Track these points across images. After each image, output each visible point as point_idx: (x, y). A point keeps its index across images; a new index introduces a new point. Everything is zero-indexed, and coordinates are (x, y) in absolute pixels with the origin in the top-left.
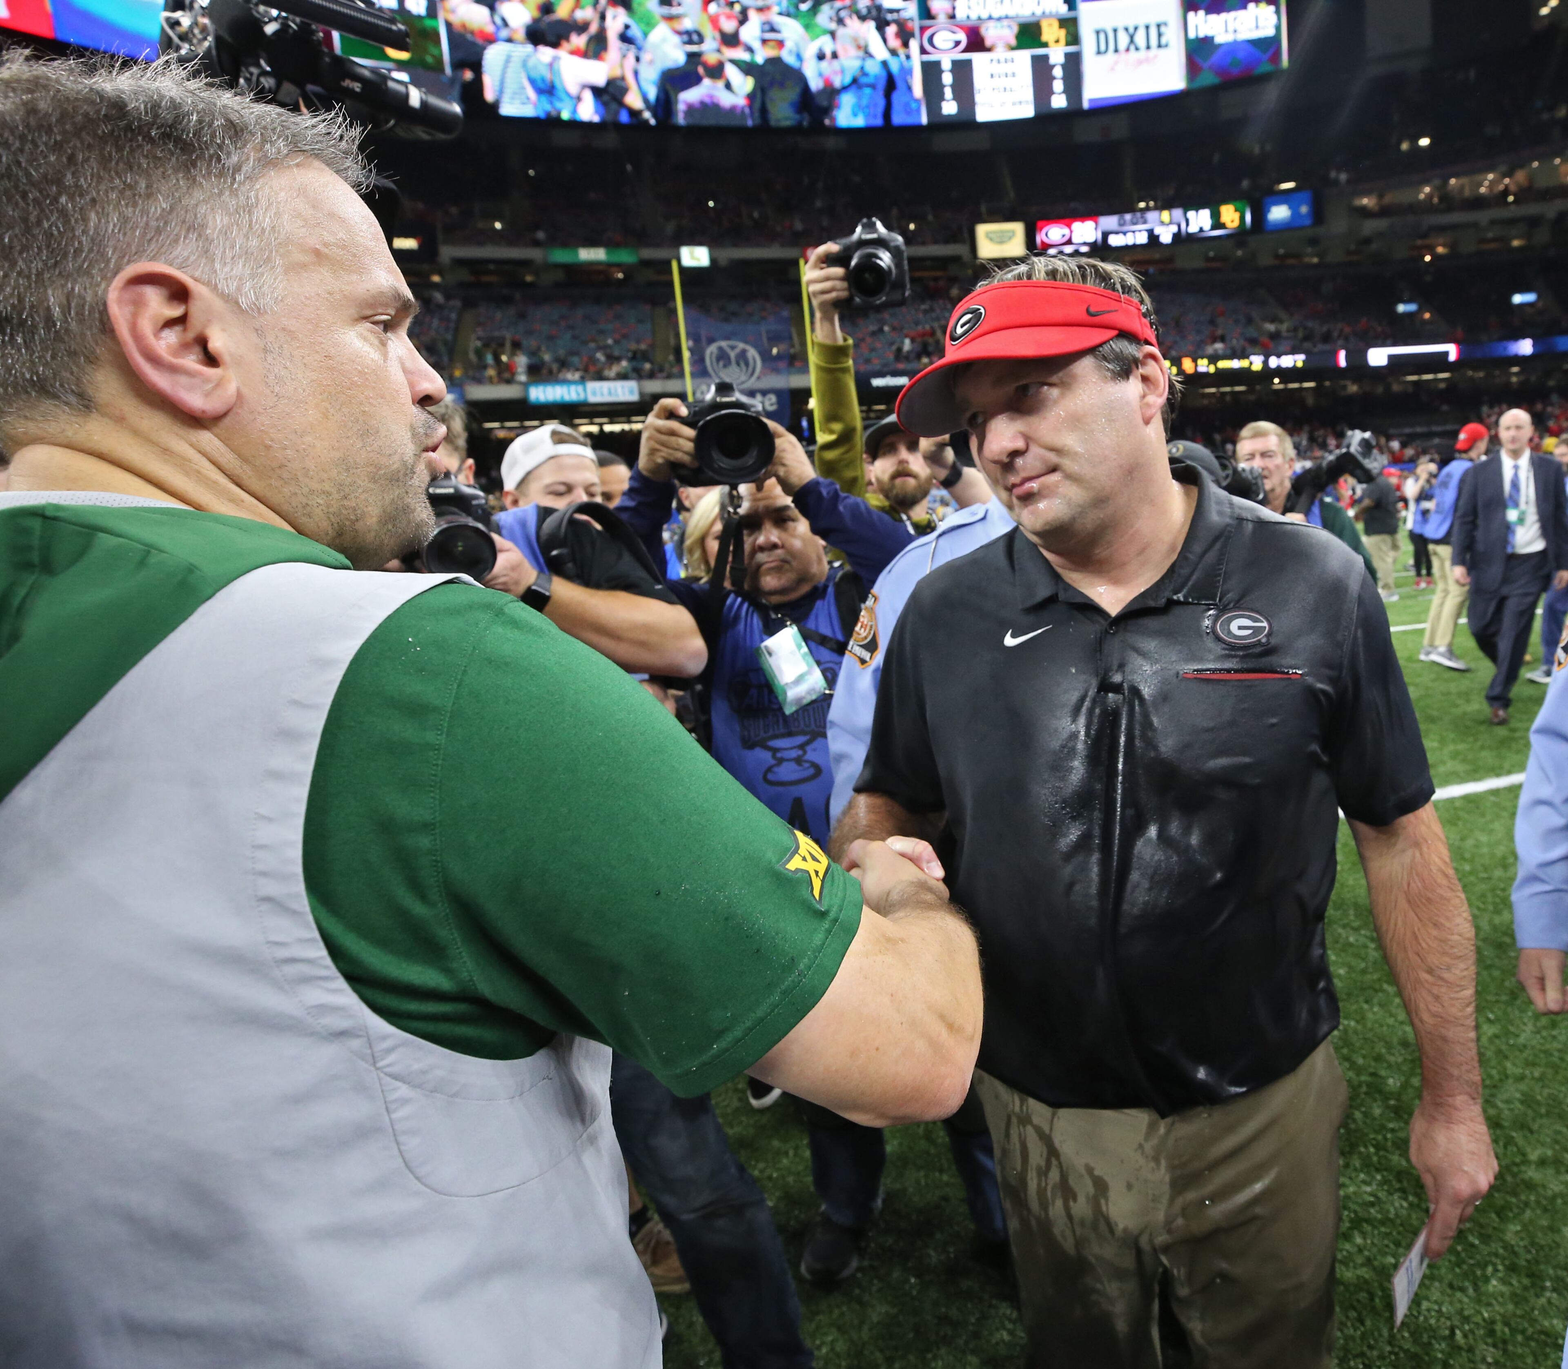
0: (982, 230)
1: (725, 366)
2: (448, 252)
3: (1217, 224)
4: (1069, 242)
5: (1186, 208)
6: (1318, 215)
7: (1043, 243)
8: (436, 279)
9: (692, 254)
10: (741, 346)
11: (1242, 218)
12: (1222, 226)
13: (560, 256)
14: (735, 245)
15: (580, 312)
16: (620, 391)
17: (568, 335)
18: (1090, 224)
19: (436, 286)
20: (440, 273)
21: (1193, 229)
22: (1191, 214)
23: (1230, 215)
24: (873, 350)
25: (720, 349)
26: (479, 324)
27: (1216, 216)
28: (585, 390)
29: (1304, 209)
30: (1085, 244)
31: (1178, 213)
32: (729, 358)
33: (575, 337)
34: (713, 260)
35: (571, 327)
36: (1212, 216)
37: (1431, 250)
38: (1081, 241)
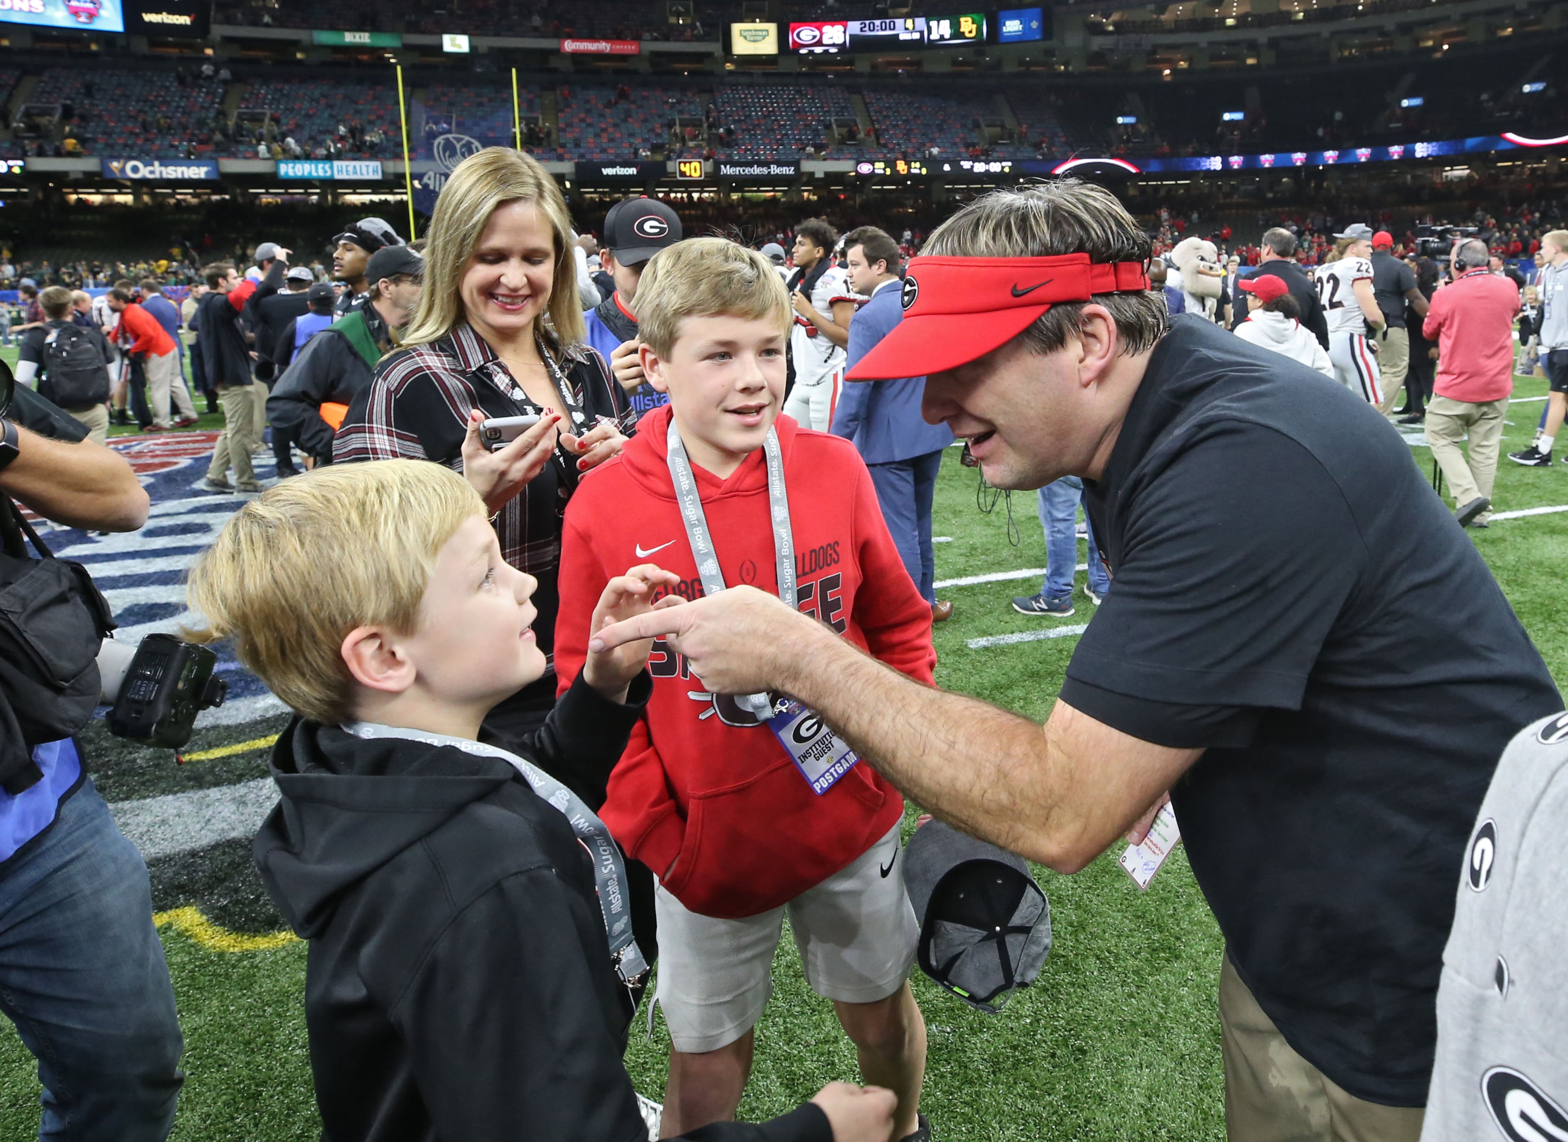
0: (737, 28)
1: (450, 156)
2: (218, 31)
3: (957, 33)
4: (819, 43)
5: (929, 17)
6: (1047, 30)
7: (794, 41)
8: (209, 52)
9: (453, 41)
10: (467, 138)
11: (979, 30)
12: (962, 35)
13: (325, 37)
14: (497, 34)
15: (341, 91)
16: (364, 170)
17: (326, 114)
18: (839, 28)
19: (208, 59)
20: (212, 47)
21: (935, 36)
22: (933, 24)
23: (967, 25)
24: (611, 140)
25: (447, 140)
26: (244, 99)
27: (955, 27)
28: (332, 168)
29: (1034, 25)
30: (834, 45)
31: (921, 22)
32: (454, 147)
33: (332, 116)
34: (472, 47)
35: (329, 106)
36: (952, 26)
37: (1171, 63)
38: (830, 42)
